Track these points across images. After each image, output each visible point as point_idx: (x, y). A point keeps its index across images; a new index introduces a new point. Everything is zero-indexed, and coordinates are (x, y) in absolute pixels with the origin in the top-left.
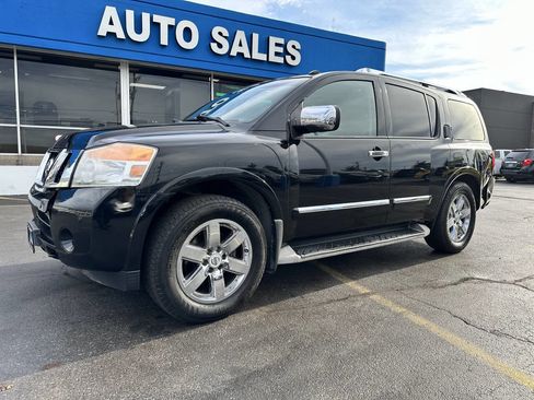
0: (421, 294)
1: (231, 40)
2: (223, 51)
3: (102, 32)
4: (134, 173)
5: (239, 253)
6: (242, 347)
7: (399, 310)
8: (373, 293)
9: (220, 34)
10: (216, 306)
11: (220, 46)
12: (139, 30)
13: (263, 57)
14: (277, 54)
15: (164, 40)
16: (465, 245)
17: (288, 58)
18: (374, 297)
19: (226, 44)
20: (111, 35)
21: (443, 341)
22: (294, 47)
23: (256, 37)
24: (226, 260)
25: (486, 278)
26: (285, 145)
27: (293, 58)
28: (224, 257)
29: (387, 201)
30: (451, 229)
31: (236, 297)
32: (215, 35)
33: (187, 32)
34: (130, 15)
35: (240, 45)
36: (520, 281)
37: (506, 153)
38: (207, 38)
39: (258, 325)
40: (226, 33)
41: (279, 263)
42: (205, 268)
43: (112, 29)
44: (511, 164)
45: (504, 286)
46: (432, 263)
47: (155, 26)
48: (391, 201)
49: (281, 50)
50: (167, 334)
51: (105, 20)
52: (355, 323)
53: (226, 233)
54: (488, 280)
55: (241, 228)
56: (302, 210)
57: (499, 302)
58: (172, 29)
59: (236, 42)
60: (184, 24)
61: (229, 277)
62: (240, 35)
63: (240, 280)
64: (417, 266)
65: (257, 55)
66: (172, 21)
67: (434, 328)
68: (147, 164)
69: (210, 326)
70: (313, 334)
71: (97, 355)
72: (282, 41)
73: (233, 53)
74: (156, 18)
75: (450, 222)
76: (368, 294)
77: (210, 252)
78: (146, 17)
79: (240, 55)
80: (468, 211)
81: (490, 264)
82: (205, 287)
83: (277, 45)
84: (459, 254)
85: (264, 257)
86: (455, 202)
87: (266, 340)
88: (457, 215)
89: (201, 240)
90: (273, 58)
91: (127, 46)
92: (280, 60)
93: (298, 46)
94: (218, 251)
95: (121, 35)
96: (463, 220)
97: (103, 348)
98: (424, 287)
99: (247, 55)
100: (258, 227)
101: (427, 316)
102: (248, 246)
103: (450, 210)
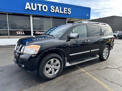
0: (96, 72)
2: (53, 12)
3: (26, 8)
4: (36, 51)
5: (57, 65)
6: (58, 86)
7: (91, 76)
8: (86, 72)
9: (52, 7)
10: (53, 76)
11: (52, 10)
12: (34, 7)
13: (62, 12)
14: (65, 12)
15: (40, 10)
16: (107, 59)
17: (68, 12)
18: (86, 73)
19: (54, 10)
20: (28, 9)
21: (100, 84)
22: (69, 10)
23: (61, 8)
24: (55, 67)
25: (111, 67)
26: (67, 41)
27: (69, 12)
28: (54, 66)
29: (89, 51)
30: (104, 55)
31: (57, 74)
32: (51, 8)
33: (45, 7)
34: (32, 4)
35: (57, 10)
36: (118, 68)
37: (119, 32)
38: (49, 9)
39: (62, 80)
40: (54, 7)
41: (66, 66)
42: (50, 69)
43: (28, 8)
44: (120, 34)
45: (115, 69)
46: (100, 63)
47: (38, 6)
48: (90, 51)
49: (66, 11)
50: (43, 83)
51: (27, 6)
52: (82, 80)
53: (55, 61)
54: (111, 68)
55: (58, 60)
56: (71, 55)
57: (113, 74)
58: (42, 7)
60: (44, 6)
61: (55, 70)
62: (57, 8)
63: (58, 71)
64: (96, 64)
66: (41, 5)
67: (98, 81)
68: (38, 49)
69: (52, 80)
70: (73, 83)
71: (29, 88)
72: (66, 9)
74: (38, 5)
75: (104, 54)
76: (85, 72)
77: (51, 65)
78: (36, 4)
79: (57, 12)
80: (108, 51)
81: (112, 63)
82: (51, 73)
83: (65, 9)
84: (106, 61)
85: (63, 65)
86: (105, 49)
87: (63, 84)
88: (105, 52)
89: (50, 63)
90: (65, 13)
92: (66, 13)
93: (70, 10)
94: (53, 65)
95: (30, 9)
96: (107, 53)
97: (30, 86)
98: (97, 70)
99: (59, 12)
100: (61, 59)
101: (97, 78)
102: (59, 63)
103: (104, 51)
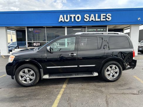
1: (89, 17)
2: (87, 20)
9: (87, 16)
12: (67, 19)
13: (99, 20)
14: (103, 18)
15: (73, 20)
17: (107, 19)
19: (88, 18)
20: (61, 21)
22: (109, 15)
23: (97, 15)
27: (109, 18)
29: (76, 66)
30: (108, 75)
32: (85, 16)
33: (78, 17)
34: (65, 16)
38: (83, 18)
47: (71, 17)
48: (78, 66)
49: (105, 17)
51: (60, 18)
58: (74, 17)
59: (91, 17)
60: (77, 15)
62: (92, 15)
65: (97, 20)
66: (74, 15)
72: (105, 14)
73: (90, 20)
75: (108, 73)
78: (69, 16)
79: (92, 20)
83: (103, 16)
88: (112, 71)
90: (102, 20)
91: (65, 23)
92: (105, 20)
95: (63, 21)
96: (116, 72)
99: (94, 20)
